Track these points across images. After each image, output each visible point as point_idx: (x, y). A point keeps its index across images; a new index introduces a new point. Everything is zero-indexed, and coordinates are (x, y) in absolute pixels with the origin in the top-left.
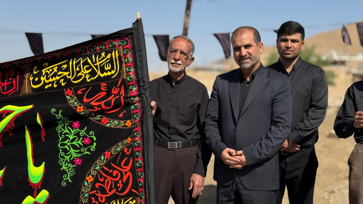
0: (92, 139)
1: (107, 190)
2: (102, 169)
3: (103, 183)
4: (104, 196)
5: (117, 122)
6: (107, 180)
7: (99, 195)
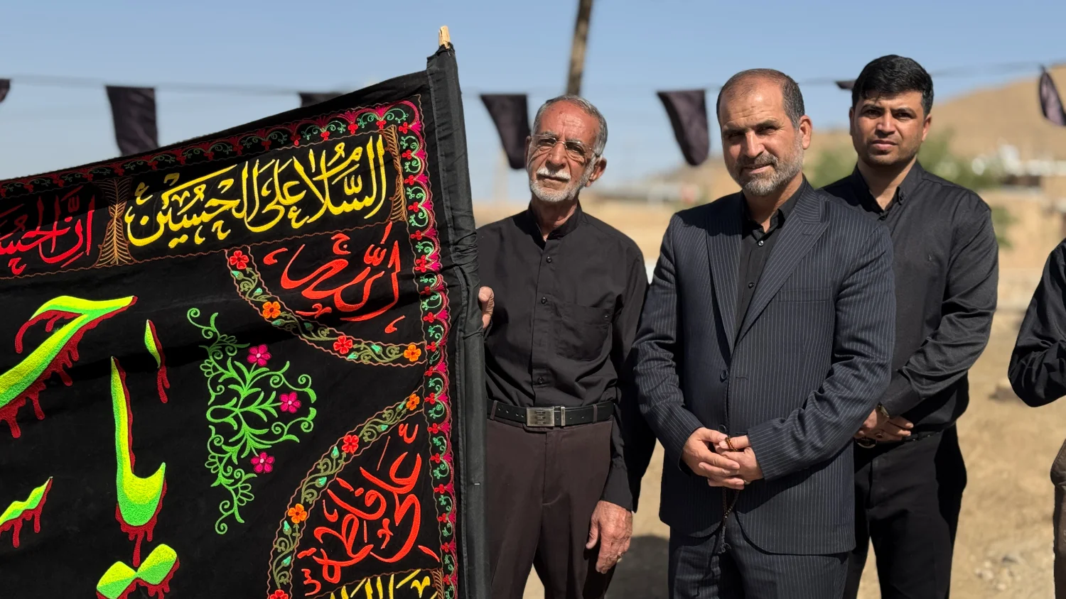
0: (304, 398)
1: (349, 546)
2: (335, 487)
3: (336, 525)
4: (338, 565)
5: (378, 349)
6: (348, 517)
7: (325, 561)
